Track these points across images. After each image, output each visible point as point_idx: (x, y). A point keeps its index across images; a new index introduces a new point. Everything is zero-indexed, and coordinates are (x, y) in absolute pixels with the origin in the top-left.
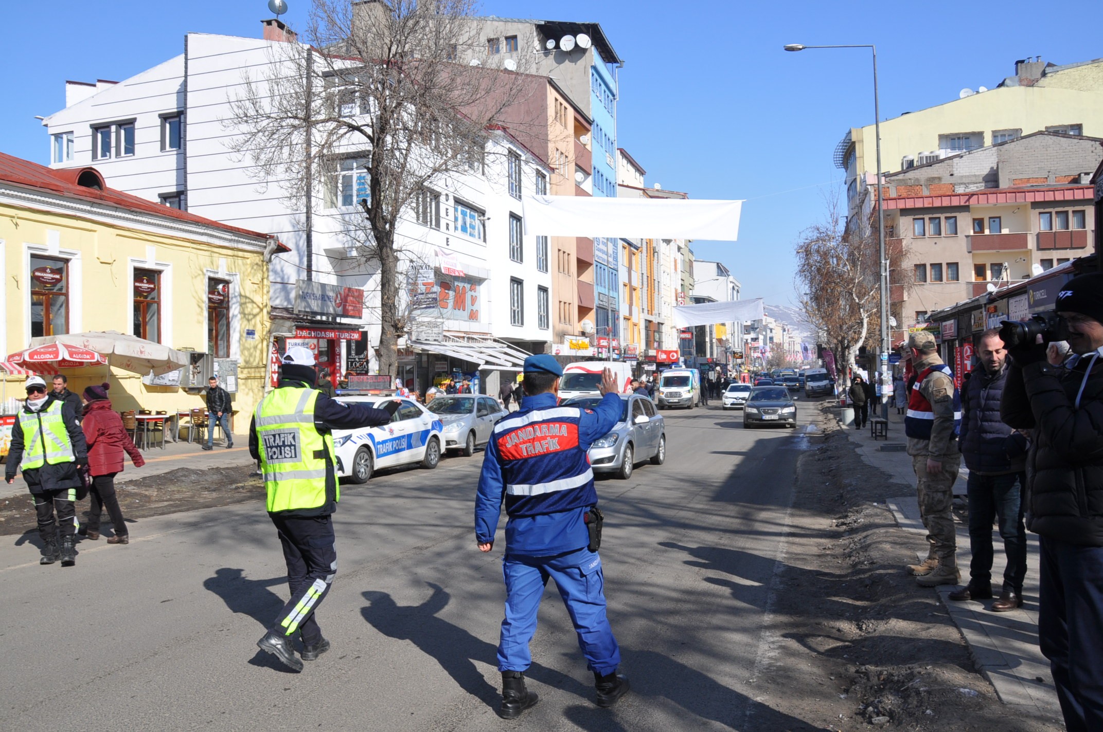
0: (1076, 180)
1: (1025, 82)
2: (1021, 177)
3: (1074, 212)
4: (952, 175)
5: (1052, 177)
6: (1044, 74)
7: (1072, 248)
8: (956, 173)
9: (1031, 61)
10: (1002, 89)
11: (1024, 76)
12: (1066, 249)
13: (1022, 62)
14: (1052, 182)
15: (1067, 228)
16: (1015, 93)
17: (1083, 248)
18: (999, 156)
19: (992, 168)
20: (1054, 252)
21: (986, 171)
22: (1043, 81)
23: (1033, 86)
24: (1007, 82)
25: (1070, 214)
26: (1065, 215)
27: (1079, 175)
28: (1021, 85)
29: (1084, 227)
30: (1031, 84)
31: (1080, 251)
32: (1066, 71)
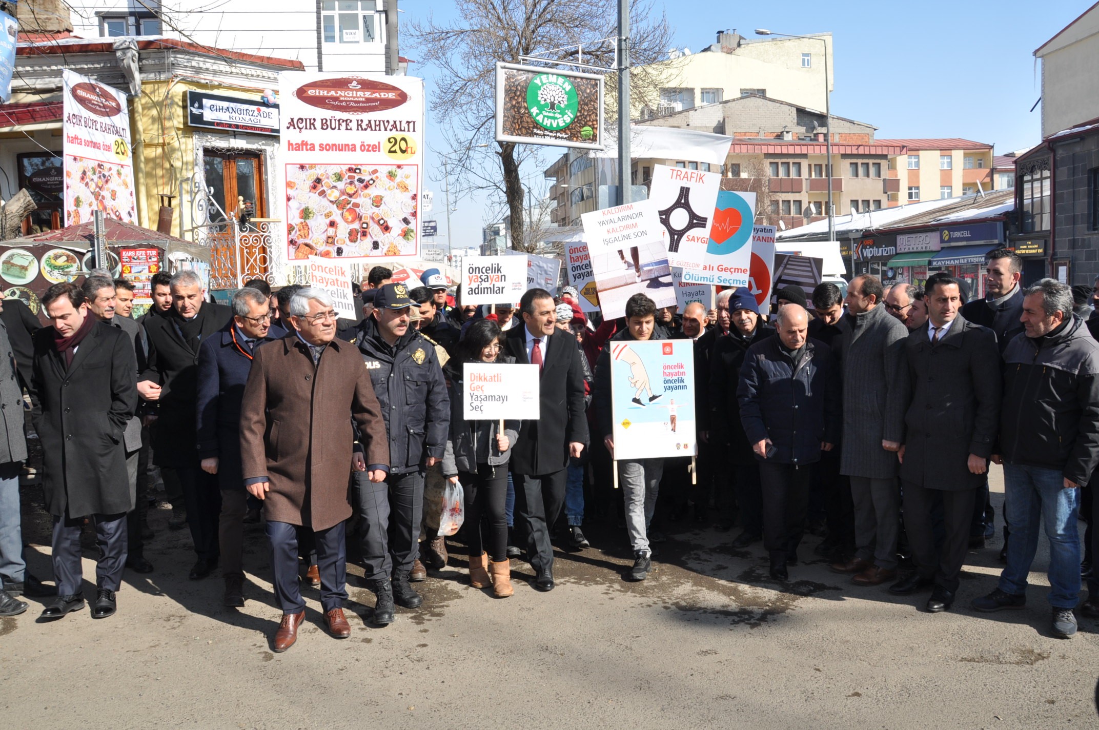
0: (779, 136)
1: (725, 50)
2: (739, 130)
3: (793, 163)
4: (688, 125)
5: (762, 132)
6: (739, 45)
7: (792, 192)
8: (691, 124)
9: (729, 32)
10: (708, 53)
11: (724, 45)
12: (788, 192)
13: (722, 32)
14: (761, 136)
15: (789, 176)
16: (717, 57)
17: (800, 192)
18: (724, 111)
19: (719, 121)
20: (780, 194)
21: (715, 124)
22: (738, 51)
23: (731, 53)
24: (712, 48)
25: (791, 165)
26: (786, 165)
27: (782, 133)
28: (722, 52)
29: (800, 176)
30: (730, 52)
31: (797, 194)
32: (754, 45)
